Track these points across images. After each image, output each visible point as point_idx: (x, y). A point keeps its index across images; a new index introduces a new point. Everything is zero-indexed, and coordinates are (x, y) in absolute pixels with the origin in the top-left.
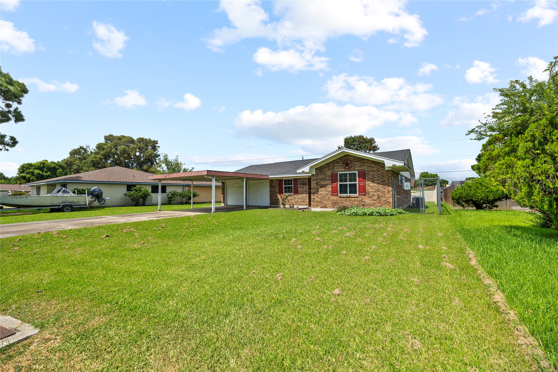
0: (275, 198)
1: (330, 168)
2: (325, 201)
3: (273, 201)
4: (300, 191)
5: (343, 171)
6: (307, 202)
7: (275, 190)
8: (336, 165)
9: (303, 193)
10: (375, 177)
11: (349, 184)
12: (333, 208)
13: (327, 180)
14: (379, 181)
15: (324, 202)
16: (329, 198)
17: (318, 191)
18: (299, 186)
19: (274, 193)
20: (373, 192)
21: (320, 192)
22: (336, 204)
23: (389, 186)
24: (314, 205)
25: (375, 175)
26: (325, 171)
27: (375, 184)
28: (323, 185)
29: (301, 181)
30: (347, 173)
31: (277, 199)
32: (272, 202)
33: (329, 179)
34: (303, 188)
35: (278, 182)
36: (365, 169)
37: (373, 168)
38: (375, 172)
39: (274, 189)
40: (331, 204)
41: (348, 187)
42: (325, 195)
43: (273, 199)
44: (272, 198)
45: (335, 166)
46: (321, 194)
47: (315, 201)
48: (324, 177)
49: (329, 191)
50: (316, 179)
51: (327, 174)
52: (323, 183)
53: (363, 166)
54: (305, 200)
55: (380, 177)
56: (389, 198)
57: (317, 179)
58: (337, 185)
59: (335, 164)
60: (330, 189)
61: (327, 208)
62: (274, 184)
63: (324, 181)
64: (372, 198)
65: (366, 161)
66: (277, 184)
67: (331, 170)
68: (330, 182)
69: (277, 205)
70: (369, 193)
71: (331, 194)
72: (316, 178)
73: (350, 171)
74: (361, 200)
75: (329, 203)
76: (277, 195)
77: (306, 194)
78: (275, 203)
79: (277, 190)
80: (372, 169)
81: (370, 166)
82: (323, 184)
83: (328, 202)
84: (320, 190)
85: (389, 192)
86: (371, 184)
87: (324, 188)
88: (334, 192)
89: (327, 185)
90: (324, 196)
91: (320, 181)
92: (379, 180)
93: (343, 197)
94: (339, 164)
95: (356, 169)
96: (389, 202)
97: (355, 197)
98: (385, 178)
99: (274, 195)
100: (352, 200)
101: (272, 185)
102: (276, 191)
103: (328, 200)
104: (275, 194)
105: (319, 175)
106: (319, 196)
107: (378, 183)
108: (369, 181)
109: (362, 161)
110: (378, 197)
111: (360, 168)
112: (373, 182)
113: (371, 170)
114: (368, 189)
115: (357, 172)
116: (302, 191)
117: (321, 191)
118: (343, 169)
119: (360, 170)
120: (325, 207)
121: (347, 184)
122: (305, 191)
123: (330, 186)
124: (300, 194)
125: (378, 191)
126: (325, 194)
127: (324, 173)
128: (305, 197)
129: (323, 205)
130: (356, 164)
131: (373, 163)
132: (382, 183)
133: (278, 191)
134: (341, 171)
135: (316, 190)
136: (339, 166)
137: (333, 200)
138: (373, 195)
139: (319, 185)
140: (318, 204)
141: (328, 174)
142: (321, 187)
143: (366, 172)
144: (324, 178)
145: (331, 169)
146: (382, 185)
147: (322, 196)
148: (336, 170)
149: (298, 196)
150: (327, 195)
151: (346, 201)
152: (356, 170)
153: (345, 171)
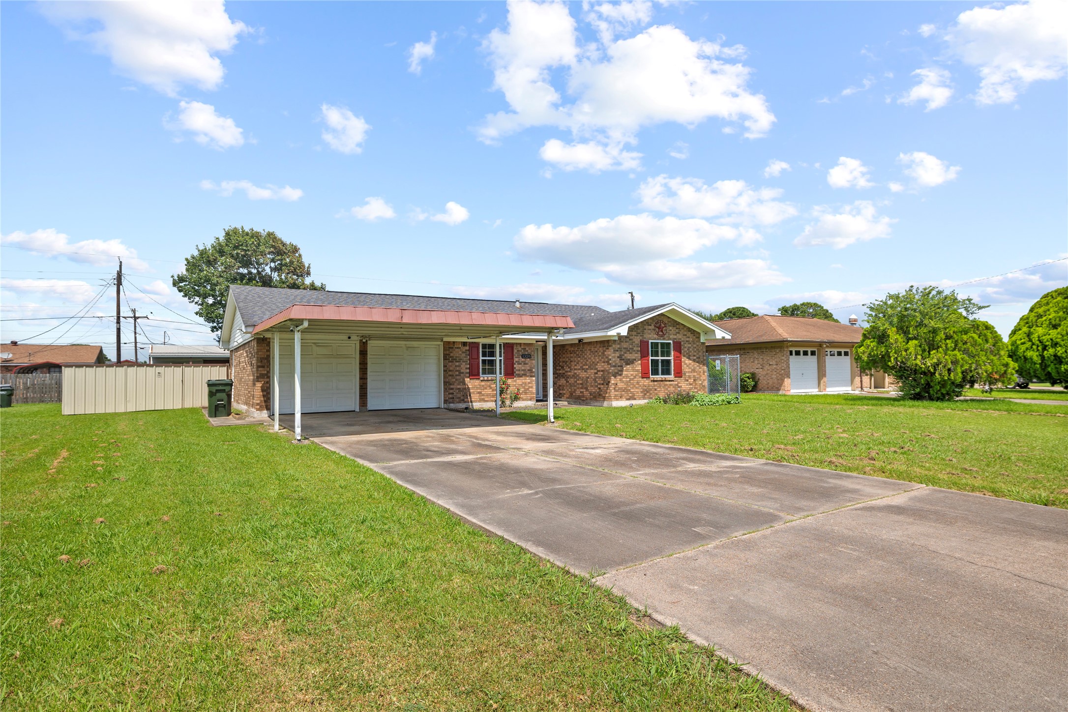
0: (458, 387)
1: (639, 331)
2: (633, 388)
3: (453, 394)
4: (519, 370)
5: (655, 339)
6: (532, 393)
7: (459, 366)
8: (646, 327)
9: (525, 375)
10: (691, 352)
11: (662, 360)
12: (644, 398)
13: (634, 351)
14: (695, 358)
15: (632, 390)
16: (638, 383)
17: (622, 371)
18: (516, 359)
19: (457, 375)
20: (689, 373)
21: (625, 373)
22: (648, 392)
23: (704, 365)
24: (616, 396)
25: (690, 347)
26: (632, 335)
27: (691, 362)
28: (629, 359)
29: (520, 349)
30: (658, 343)
31: (465, 389)
32: (451, 396)
33: (638, 351)
34: (525, 364)
35: (467, 348)
36: (680, 339)
37: (689, 337)
38: (690, 344)
39: (457, 364)
40: (642, 392)
41: (660, 364)
42: (632, 377)
43: (452, 389)
44: (452, 387)
45: (645, 329)
46: (627, 376)
47: (617, 389)
48: (631, 346)
49: (637, 371)
50: (619, 348)
51: (634, 342)
52: (629, 356)
53: (679, 333)
54: (528, 389)
55: (695, 352)
56: (704, 380)
57: (620, 349)
58: (648, 360)
59: (645, 325)
60: (639, 368)
61: (635, 399)
62: (456, 353)
63: (631, 353)
64: (688, 381)
65: (682, 327)
66: (463, 352)
67: (641, 336)
68: (639, 355)
69: (465, 402)
70: (685, 374)
71: (640, 375)
72: (619, 346)
73: (664, 339)
74: (677, 385)
75: (637, 391)
76: (464, 380)
77: (531, 376)
78: (459, 398)
79: (465, 367)
80: (688, 339)
81: (686, 335)
82: (629, 357)
83: (636, 390)
84: (625, 369)
85: (704, 372)
86: (687, 361)
87: (631, 366)
88: (645, 375)
89: (635, 360)
90: (631, 380)
91: (626, 353)
92: (695, 356)
93: (656, 381)
94: (650, 327)
95: (671, 337)
96: (704, 386)
97: (670, 381)
98: (700, 354)
99: (456, 380)
100: (666, 385)
101: (452, 355)
102: (462, 371)
103: (637, 386)
104: (458, 377)
105: (623, 342)
106: (624, 380)
107: (694, 360)
108: (684, 356)
109: (678, 326)
110: (694, 380)
111: (675, 337)
112: (689, 359)
113: (687, 341)
114: (685, 369)
115: (671, 342)
116: (523, 370)
117: (627, 371)
118: (656, 336)
119: (675, 339)
120: (632, 398)
121: (658, 360)
122: (528, 370)
123: (640, 362)
124: (519, 376)
125: (694, 371)
126: (632, 375)
127: (630, 340)
128: (529, 383)
129: (630, 395)
130: (671, 330)
131: (689, 331)
132: (697, 360)
133: (468, 371)
134: (653, 339)
135: (619, 368)
136: (650, 329)
137: (645, 386)
138: (689, 377)
139: (623, 360)
140: (623, 393)
141: (636, 342)
142: (627, 364)
143: (682, 343)
144: (630, 349)
145: (639, 333)
146: (697, 362)
147: (628, 380)
148: (646, 336)
149: (515, 382)
150: (635, 377)
151: (660, 387)
152: (670, 339)
153: (658, 339)
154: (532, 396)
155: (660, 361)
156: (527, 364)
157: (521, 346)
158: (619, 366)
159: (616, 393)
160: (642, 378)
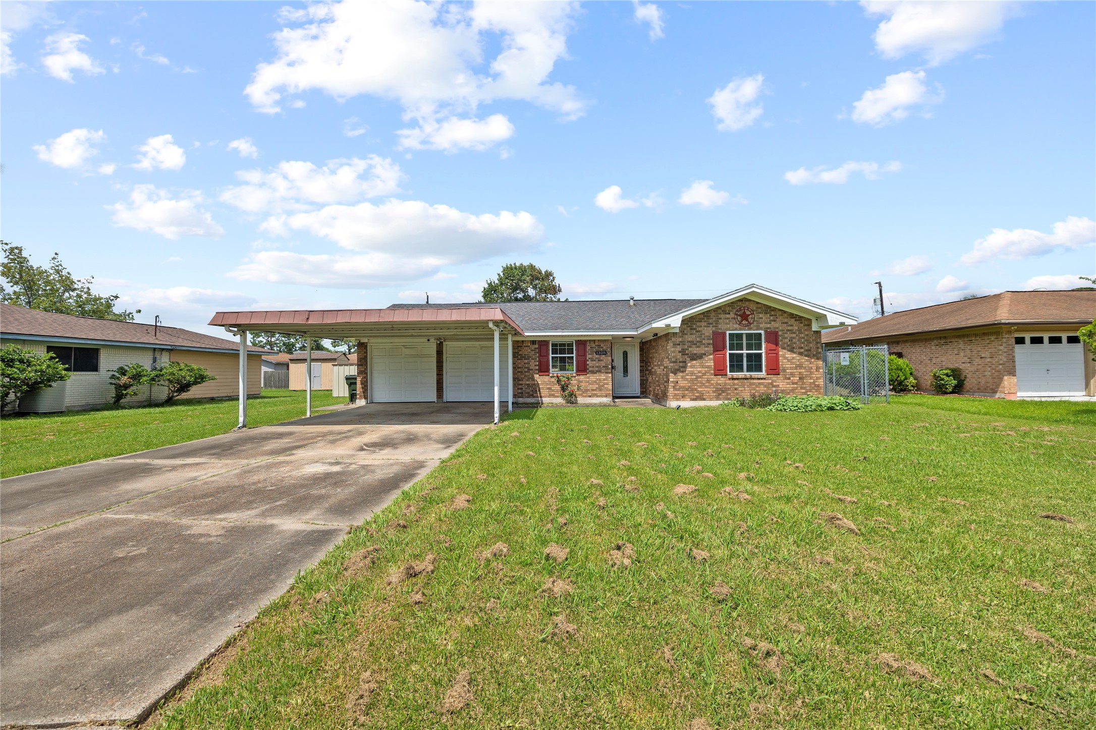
0: (527, 382)
1: (711, 321)
2: (701, 387)
3: (521, 389)
4: (593, 367)
5: (736, 329)
6: (607, 389)
7: (528, 363)
8: (722, 316)
9: (600, 371)
10: (795, 343)
11: (747, 354)
12: (718, 398)
13: (704, 344)
14: (802, 350)
15: (699, 389)
16: (708, 381)
17: (685, 367)
18: (589, 356)
19: (526, 372)
20: (791, 368)
21: (690, 369)
22: (723, 392)
23: (818, 359)
24: (676, 395)
25: (794, 338)
26: (701, 326)
27: (795, 355)
28: (695, 354)
29: (594, 346)
30: (742, 334)
31: (535, 384)
32: (520, 391)
33: (709, 344)
34: (599, 360)
35: (537, 346)
36: (777, 328)
37: (792, 325)
38: (794, 333)
39: (526, 361)
40: (714, 392)
41: (745, 359)
42: (700, 374)
43: (521, 384)
44: (520, 382)
45: (720, 319)
46: (692, 373)
47: (678, 387)
48: (698, 339)
49: (708, 367)
50: (681, 342)
51: (704, 334)
52: (695, 350)
53: (775, 321)
54: (603, 386)
55: (803, 343)
56: (818, 378)
57: (683, 343)
58: (725, 355)
59: (720, 314)
60: (712, 364)
61: (704, 400)
62: (525, 351)
63: (699, 347)
64: (789, 379)
65: (780, 313)
66: (532, 350)
67: (713, 326)
68: (711, 349)
69: (534, 397)
70: (784, 370)
71: (712, 372)
72: (680, 339)
73: (750, 329)
74: (771, 384)
75: (709, 391)
76: (533, 376)
77: (607, 373)
78: (528, 393)
79: (534, 364)
80: (789, 328)
81: (786, 323)
82: (695, 352)
83: (706, 389)
84: (689, 364)
85: (818, 368)
86: (789, 355)
87: (699, 361)
88: (719, 371)
89: (705, 354)
90: (697, 377)
91: (690, 347)
92: (802, 348)
93: (737, 379)
94: (728, 316)
95: (761, 326)
96: (818, 386)
97: (759, 379)
98: (811, 345)
99: (525, 376)
100: (754, 384)
101: (520, 353)
102: (531, 368)
103: (707, 384)
104: (527, 374)
105: (686, 334)
106: (687, 377)
107: (801, 354)
108: (784, 348)
109: (773, 313)
110: (800, 378)
111: (769, 326)
112: (792, 350)
113: (788, 330)
114: (783, 362)
115: (762, 332)
116: (597, 367)
117: (691, 367)
118: (737, 326)
119: (769, 328)
120: (701, 398)
121: (742, 354)
122: (604, 367)
123: (712, 357)
124: (593, 372)
125: (800, 366)
126: (699, 372)
127: (697, 331)
128: (604, 380)
129: (697, 395)
130: (761, 318)
131: (792, 318)
132: (806, 353)
133: (537, 367)
134: (731, 328)
135: (681, 364)
136: (728, 318)
137: (717, 384)
138: (792, 374)
139: (687, 354)
140: (686, 392)
141: (707, 334)
142: (693, 359)
143: (780, 333)
144: (698, 342)
145: (712, 324)
146: (806, 356)
147: (695, 377)
148: (722, 327)
149: (588, 378)
150: (704, 374)
151: (743, 386)
152: (761, 329)
153: (740, 329)
154: (608, 392)
155: (745, 355)
156: (602, 360)
157: (594, 343)
158: (680, 362)
159: (676, 392)
160: (715, 375)
